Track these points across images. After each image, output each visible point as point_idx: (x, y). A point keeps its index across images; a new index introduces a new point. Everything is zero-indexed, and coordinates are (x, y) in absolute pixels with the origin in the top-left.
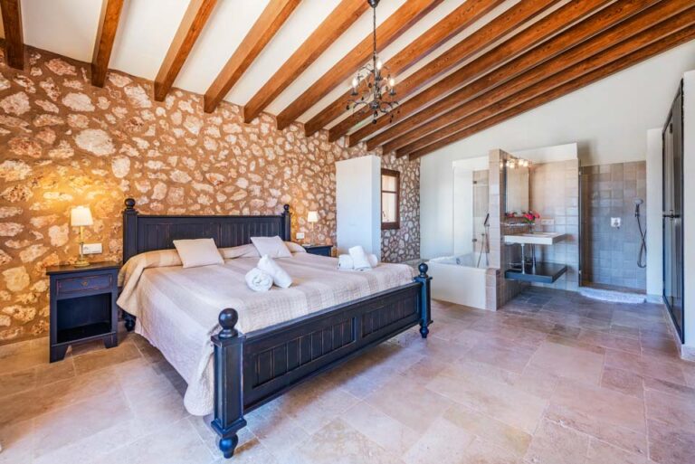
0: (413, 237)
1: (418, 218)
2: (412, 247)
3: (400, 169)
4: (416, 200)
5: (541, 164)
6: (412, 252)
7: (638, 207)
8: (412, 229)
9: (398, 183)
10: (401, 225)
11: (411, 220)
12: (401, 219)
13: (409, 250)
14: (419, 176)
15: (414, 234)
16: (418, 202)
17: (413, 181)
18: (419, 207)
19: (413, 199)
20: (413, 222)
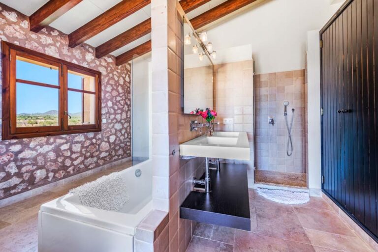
0: (122, 138)
1: (128, 120)
2: (120, 147)
3: (102, 70)
4: (126, 103)
5: (223, 65)
6: (121, 152)
7: (286, 107)
8: (120, 131)
9: (99, 84)
10: (103, 127)
11: (120, 122)
12: (104, 121)
13: (116, 151)
14: (130, 83)
15: (124, 135)
16: (129, 106)
17: (122, 86)
18: (129, 110)
19: (122, 102)
20: (123, 124)
